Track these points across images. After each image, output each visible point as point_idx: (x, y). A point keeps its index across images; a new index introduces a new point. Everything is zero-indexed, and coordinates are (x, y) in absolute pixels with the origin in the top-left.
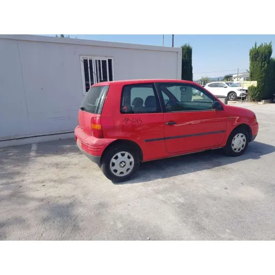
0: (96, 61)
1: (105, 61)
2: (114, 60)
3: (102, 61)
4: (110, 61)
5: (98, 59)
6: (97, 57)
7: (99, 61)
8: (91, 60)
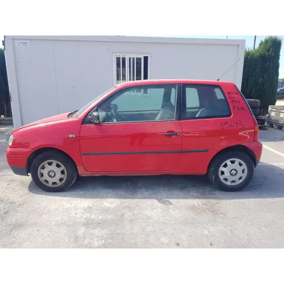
0: (130, 59)
1: (141, 59)
2: (151, 57)
3: (137, 58)
4: (146, 58)
5: (132, 56)
6: (130, 54)
7: (134, 58)
8: (125, 58)
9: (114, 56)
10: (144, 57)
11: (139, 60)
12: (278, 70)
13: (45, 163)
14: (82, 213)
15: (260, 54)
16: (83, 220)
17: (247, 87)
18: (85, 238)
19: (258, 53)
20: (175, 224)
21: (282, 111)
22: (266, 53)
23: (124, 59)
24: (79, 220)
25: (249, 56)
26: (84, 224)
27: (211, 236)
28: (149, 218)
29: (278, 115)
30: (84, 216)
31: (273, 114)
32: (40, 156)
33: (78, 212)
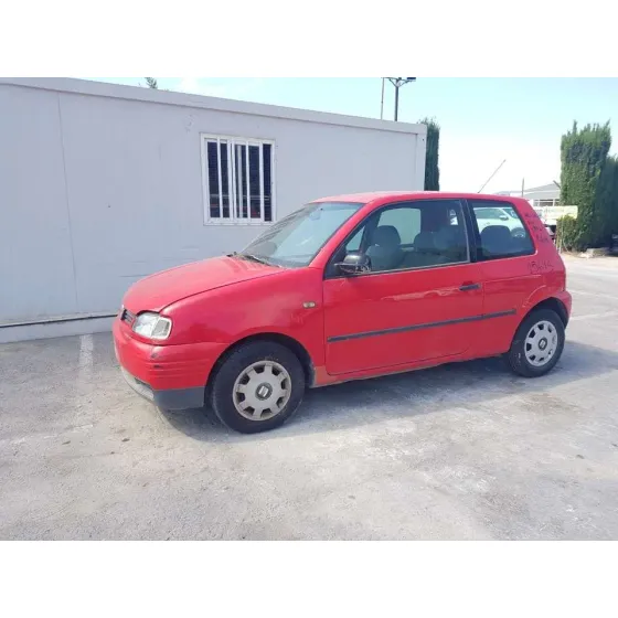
0: (236, 146)
1: (257, 148)
2: (276, 146)
3: (249, 147)
4: (267, 148)
5: (240, 142)
6: (238, 137)
7: (243, 147)
8: (226, 145)
9: (203, 140)
10: (264, 145)
11: (254, 150)
13: (250, 370)
23: (224, 148)
32: (236, 356)
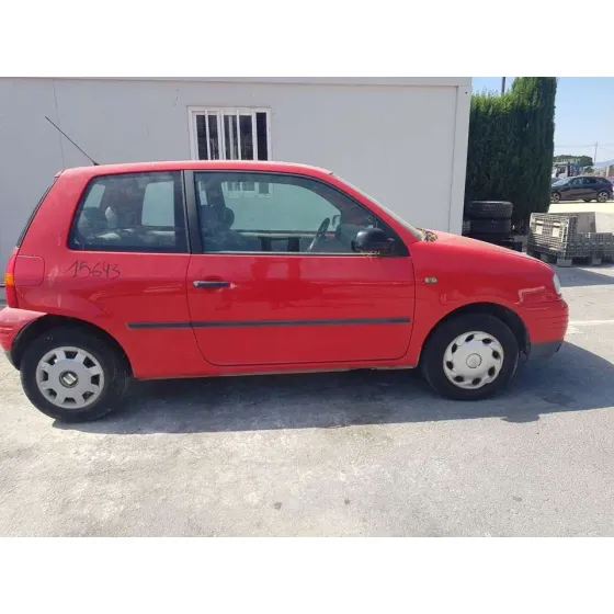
0: (226, 118)
1: (250, 117)
2: (272, 114)
3: (241, 117)
4: (261, 118)
5: (231, 112)
6: (227, 109)
7: (234, 117)
8: (215, 117)
9: (190, 112)
10: (258, 114)
11: (246, 121)
12: (552, 138)
14: (91, 451)
15: (512, 104)
16: (89, 466)
17: (488, 176)
18: (84, 503)
19: (509, 103)
20: (283, 465)
21: (555, 224)
22: (526, 101)
23: (213, 119)
24: (80, 467)
25: (491, 111)
26: (90, 474)
27: (352, 484)
28: (231, 456)
29: (547, 232)
30: (93, 458)
31: (539, 231)
33: (82, 449)
